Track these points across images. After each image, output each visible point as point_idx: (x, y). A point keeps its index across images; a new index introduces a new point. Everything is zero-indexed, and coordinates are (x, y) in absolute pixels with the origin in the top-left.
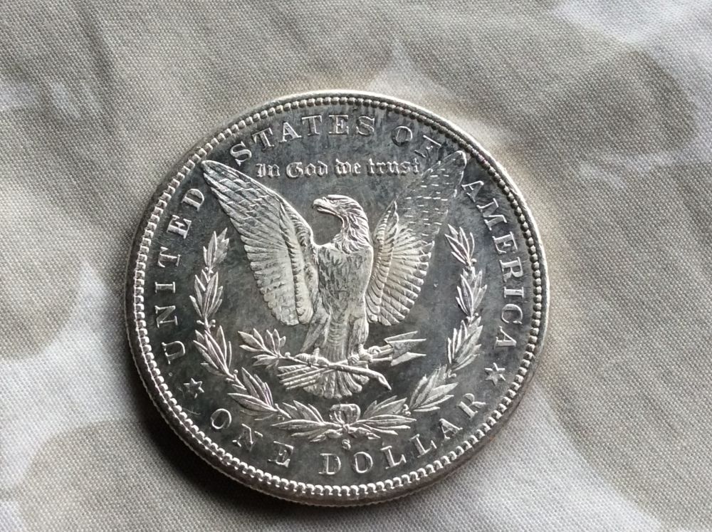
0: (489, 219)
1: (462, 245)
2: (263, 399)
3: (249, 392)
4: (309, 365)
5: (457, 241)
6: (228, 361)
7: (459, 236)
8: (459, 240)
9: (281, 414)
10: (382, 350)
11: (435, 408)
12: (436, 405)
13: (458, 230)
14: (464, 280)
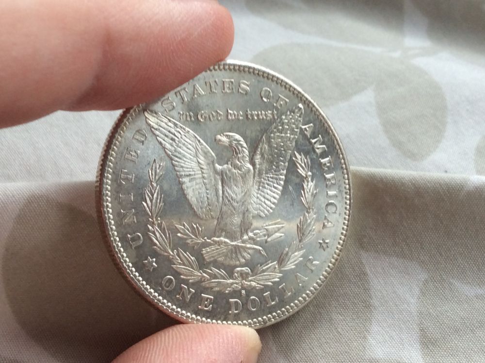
0: (318, 148)
1: (303, 165)
2: (192, 268)
3: (184, 264)
4: (219, 245)
5: (300, 162)
6: (170, 245)
7: (301, 159)
8: (302, 162)
9: (205, 277)
10: (261, 232)
11: (293, 267)
12: (294, 265)
13: (301, 155)
14: (305, 187)
